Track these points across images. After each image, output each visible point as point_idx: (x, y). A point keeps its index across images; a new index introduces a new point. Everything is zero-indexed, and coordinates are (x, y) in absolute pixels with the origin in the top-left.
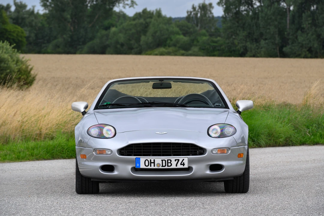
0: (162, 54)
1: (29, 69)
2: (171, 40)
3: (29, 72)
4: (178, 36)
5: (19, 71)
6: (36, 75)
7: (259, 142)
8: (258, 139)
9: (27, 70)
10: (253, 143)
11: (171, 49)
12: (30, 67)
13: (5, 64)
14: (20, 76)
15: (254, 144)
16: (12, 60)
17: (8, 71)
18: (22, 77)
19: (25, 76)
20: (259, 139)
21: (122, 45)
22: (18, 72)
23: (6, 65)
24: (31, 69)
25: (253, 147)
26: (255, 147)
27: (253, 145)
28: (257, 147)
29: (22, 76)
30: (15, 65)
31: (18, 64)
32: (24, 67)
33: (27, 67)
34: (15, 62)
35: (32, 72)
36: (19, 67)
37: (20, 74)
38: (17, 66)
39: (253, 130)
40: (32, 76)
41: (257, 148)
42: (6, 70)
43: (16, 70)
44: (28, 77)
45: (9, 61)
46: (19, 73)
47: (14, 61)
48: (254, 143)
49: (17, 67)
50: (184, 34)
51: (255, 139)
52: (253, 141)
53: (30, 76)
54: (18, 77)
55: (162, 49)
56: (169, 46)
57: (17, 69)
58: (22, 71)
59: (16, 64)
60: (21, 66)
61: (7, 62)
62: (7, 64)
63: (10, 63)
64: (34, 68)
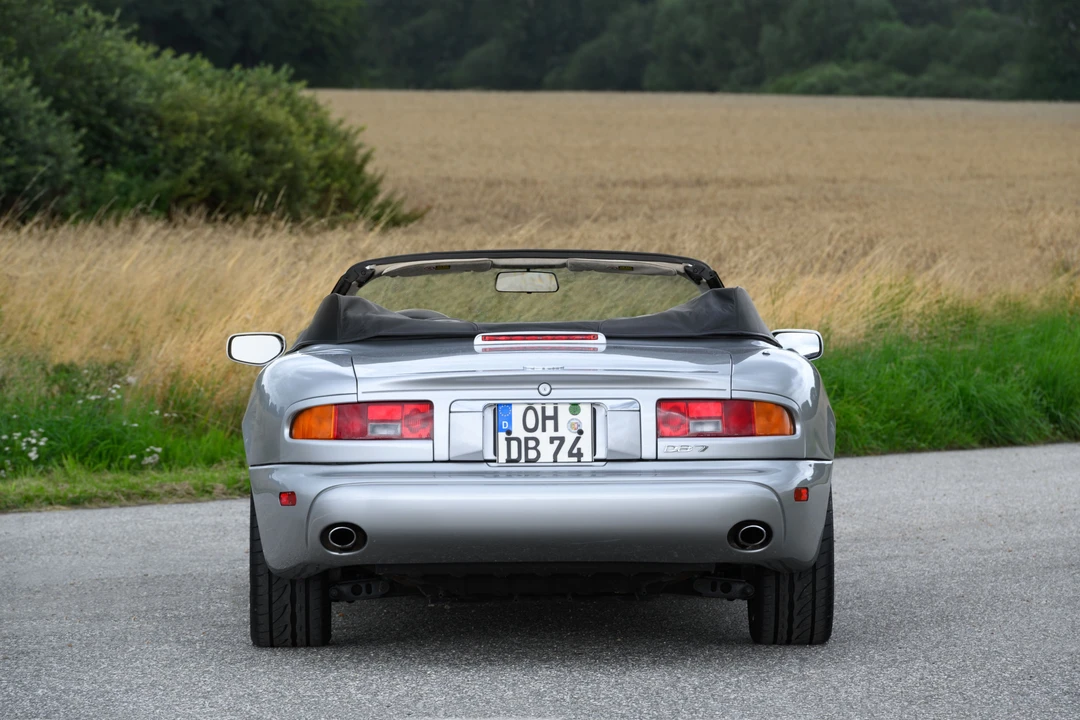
0: (829, 89)
1: (358, 159)
2: (862, 39)
3: (360, 169)
4: (883, 25)
5: (326, 164)
6: (381, 179)
7: (1074, 422)
8: (1068, 415)
9: (352, 163)
10: (1052, 426)
11: (860, 69)
12: (362, 152)
13: (278, 141)
14: (328, 180)
15: (1057, 429)
16: (302, 130)
17: (289, 165)
18: (336, 185)
19: (344, 181)
20: (1073, 414)
21: (698, 54)
22: (321, 167)
23: (280, 147)
24: (366, 159)
25: (1054, 438)
26: (1059, 441)
27: (1054, 434)
28: (1065, 438)
29: (334, 181)
30: (311, 147)
31: (321, 142)
32: (341, 151)
33: (353, 152)
34: (311, 136)
35: (369, 169)
36: (324, 152)
37: (326, 176)
38: (317, 147)
39: (1055, 383)
40: (368, 182)
41: (1067, 442)
42: (280, 162)
43: (315, 163)
44: (353, 185)
45: (291, 133)
46: (322, 173)
47: (307, 131)
48: (1057, 426)
49: (316, 154)
50: (907, 19)
51: (1061, 415)
52: (1054, 419)
53: (363, 181)
54: (323, 184)
55: (832, 70)
56: (855, 59)
57: (318, 158)
58: (336, 166)
59: (315, 142)
60: (332, 147)
61: (284, 137)
62: (286, 144)
63: (294, 138)
64: (374, 155)
